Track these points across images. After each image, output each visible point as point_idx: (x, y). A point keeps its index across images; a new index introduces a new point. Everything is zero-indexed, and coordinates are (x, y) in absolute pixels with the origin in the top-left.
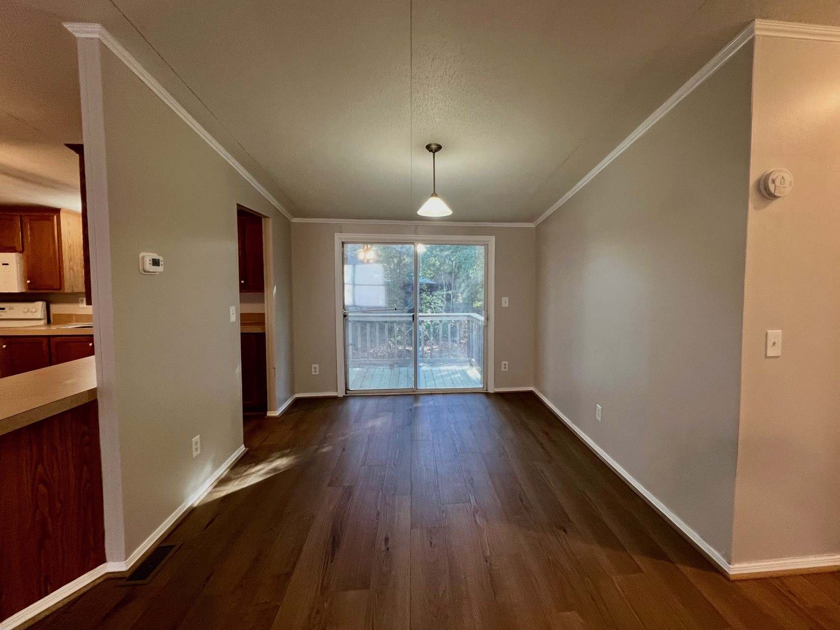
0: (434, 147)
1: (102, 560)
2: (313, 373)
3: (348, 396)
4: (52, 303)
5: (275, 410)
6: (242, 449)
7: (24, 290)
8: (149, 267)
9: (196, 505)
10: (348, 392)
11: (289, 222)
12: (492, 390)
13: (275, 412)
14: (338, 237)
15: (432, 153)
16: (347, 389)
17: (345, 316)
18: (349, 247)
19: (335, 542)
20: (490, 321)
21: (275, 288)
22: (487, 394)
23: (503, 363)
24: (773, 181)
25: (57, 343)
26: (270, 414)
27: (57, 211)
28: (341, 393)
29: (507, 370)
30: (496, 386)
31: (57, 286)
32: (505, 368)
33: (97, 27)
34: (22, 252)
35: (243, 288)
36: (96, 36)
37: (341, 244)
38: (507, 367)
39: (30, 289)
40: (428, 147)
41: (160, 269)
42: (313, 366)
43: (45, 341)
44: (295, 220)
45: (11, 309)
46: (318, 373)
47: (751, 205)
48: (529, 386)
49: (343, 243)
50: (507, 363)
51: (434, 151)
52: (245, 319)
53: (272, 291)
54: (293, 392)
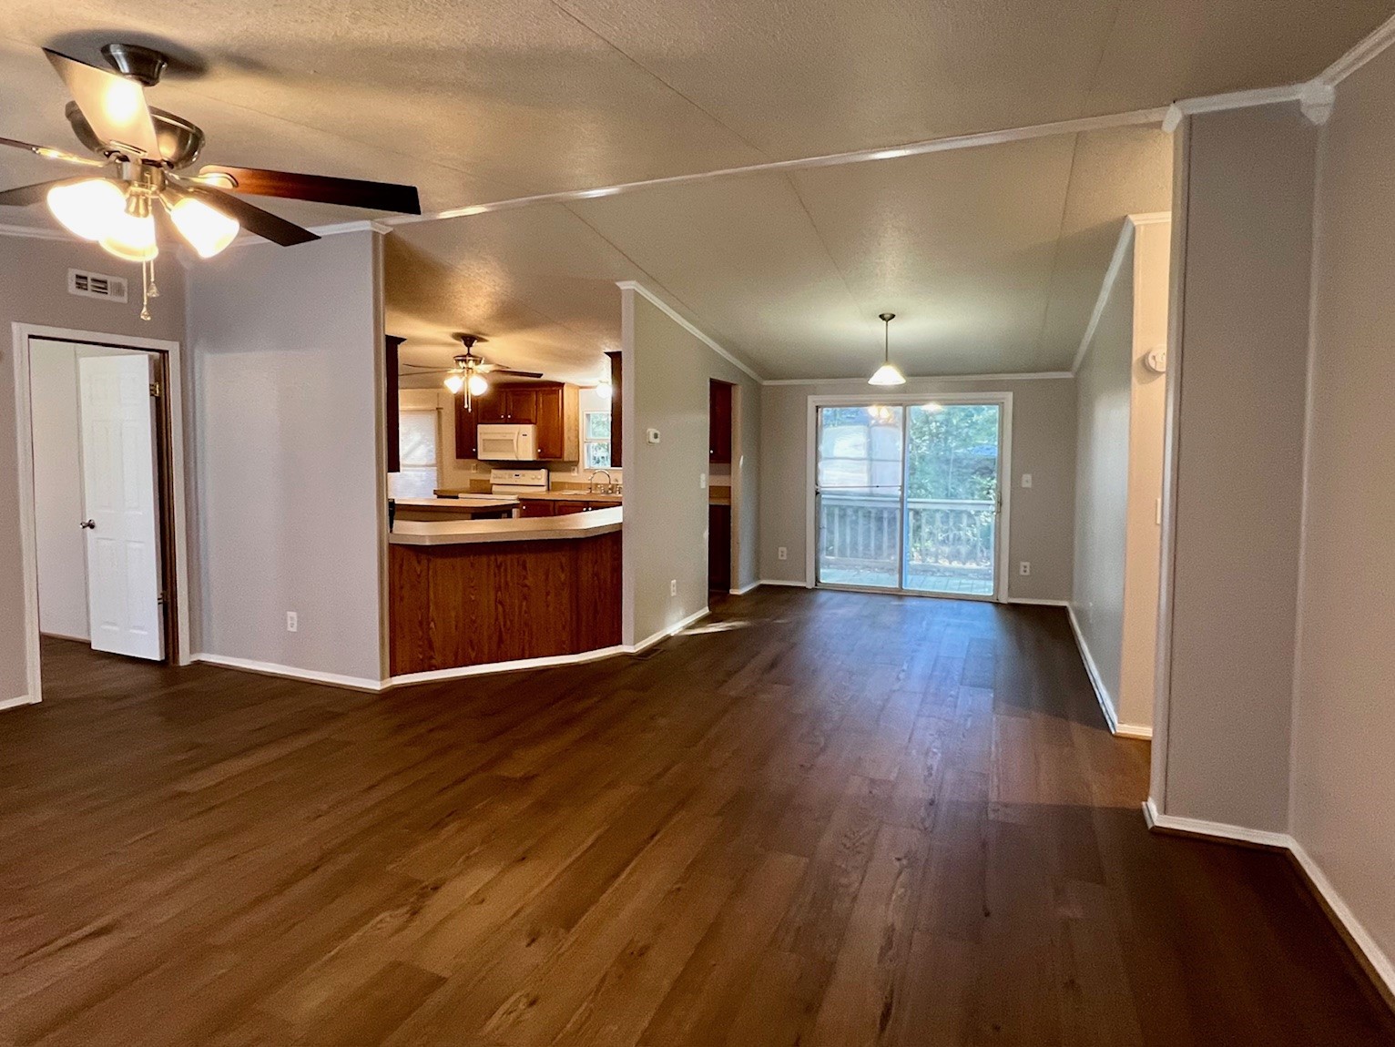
0: (887, 316)
1: (619, 642)
2: (780, 558)
3: (818, 587)
4: (553, 471)
5: (737, 588)
6: (706, 611)
7: (535, 459)
8: (652, 439)
9: (672, 635)
10: (818, 584)
11: (759, 387)
12: (1004, 599)
13: (738, 591)
14: (812, 401)
15: (885, 322)
16: (817, 580)
17: (817, 493)
18: (825, 412)
19: (773, 665)
20: (1004, 505)
21: (742, 458)
22: (997, 604)
23: (1023, 564)
24: (1154, 357)
25: (560, 507)
26: (732, 592)
27: (561, 385)
28: (810, 584)
29: (1028, 573)
30: (1010, 595)
31: (558, 455)
32: (1025, 571)
33: (634, 282)
34: (535, 424)
35: (713, 459)
36: (632, 287)
37: (815, 408)
38: (1028, 570)
39: (540, 457)
40: (881, 316)
41: (658, 441)
42: (780, 549)
43: (552, 504)
44: (766, 383)
45: (524, 475)
46: (785, 558)
47: (1134, 380)
48: (1062, 599)
49: (817, 407)
50: (1027, 564)
51: (887, 320)
52: (713, 491)
53: (740, 461)
54: (757, 577)
